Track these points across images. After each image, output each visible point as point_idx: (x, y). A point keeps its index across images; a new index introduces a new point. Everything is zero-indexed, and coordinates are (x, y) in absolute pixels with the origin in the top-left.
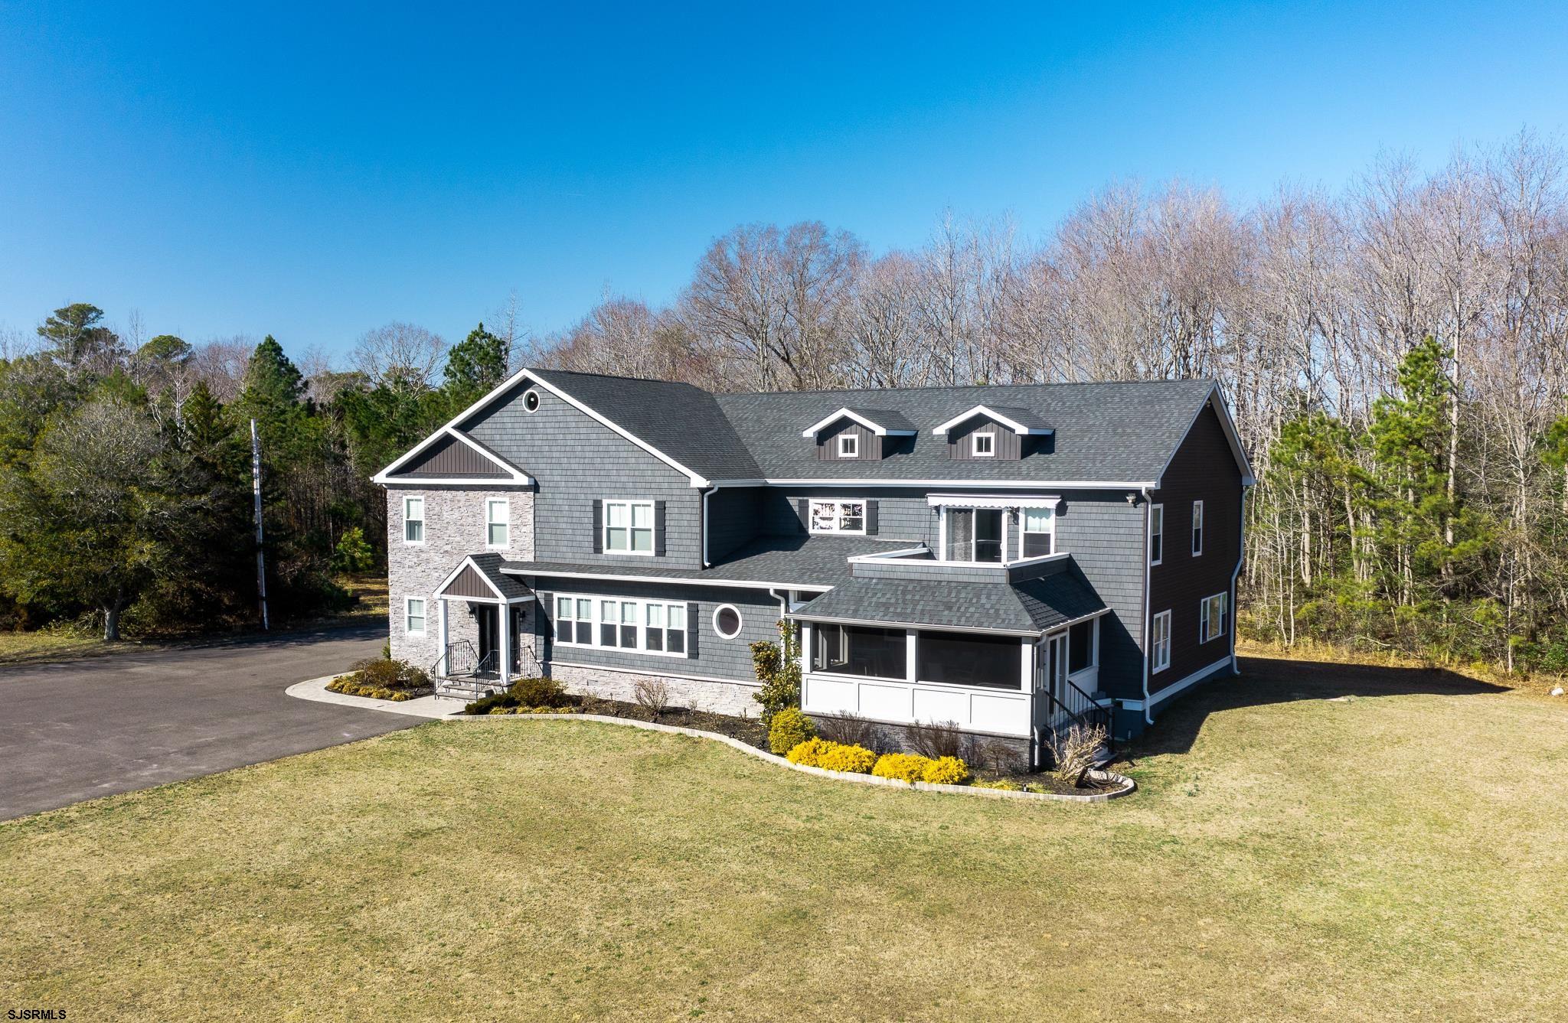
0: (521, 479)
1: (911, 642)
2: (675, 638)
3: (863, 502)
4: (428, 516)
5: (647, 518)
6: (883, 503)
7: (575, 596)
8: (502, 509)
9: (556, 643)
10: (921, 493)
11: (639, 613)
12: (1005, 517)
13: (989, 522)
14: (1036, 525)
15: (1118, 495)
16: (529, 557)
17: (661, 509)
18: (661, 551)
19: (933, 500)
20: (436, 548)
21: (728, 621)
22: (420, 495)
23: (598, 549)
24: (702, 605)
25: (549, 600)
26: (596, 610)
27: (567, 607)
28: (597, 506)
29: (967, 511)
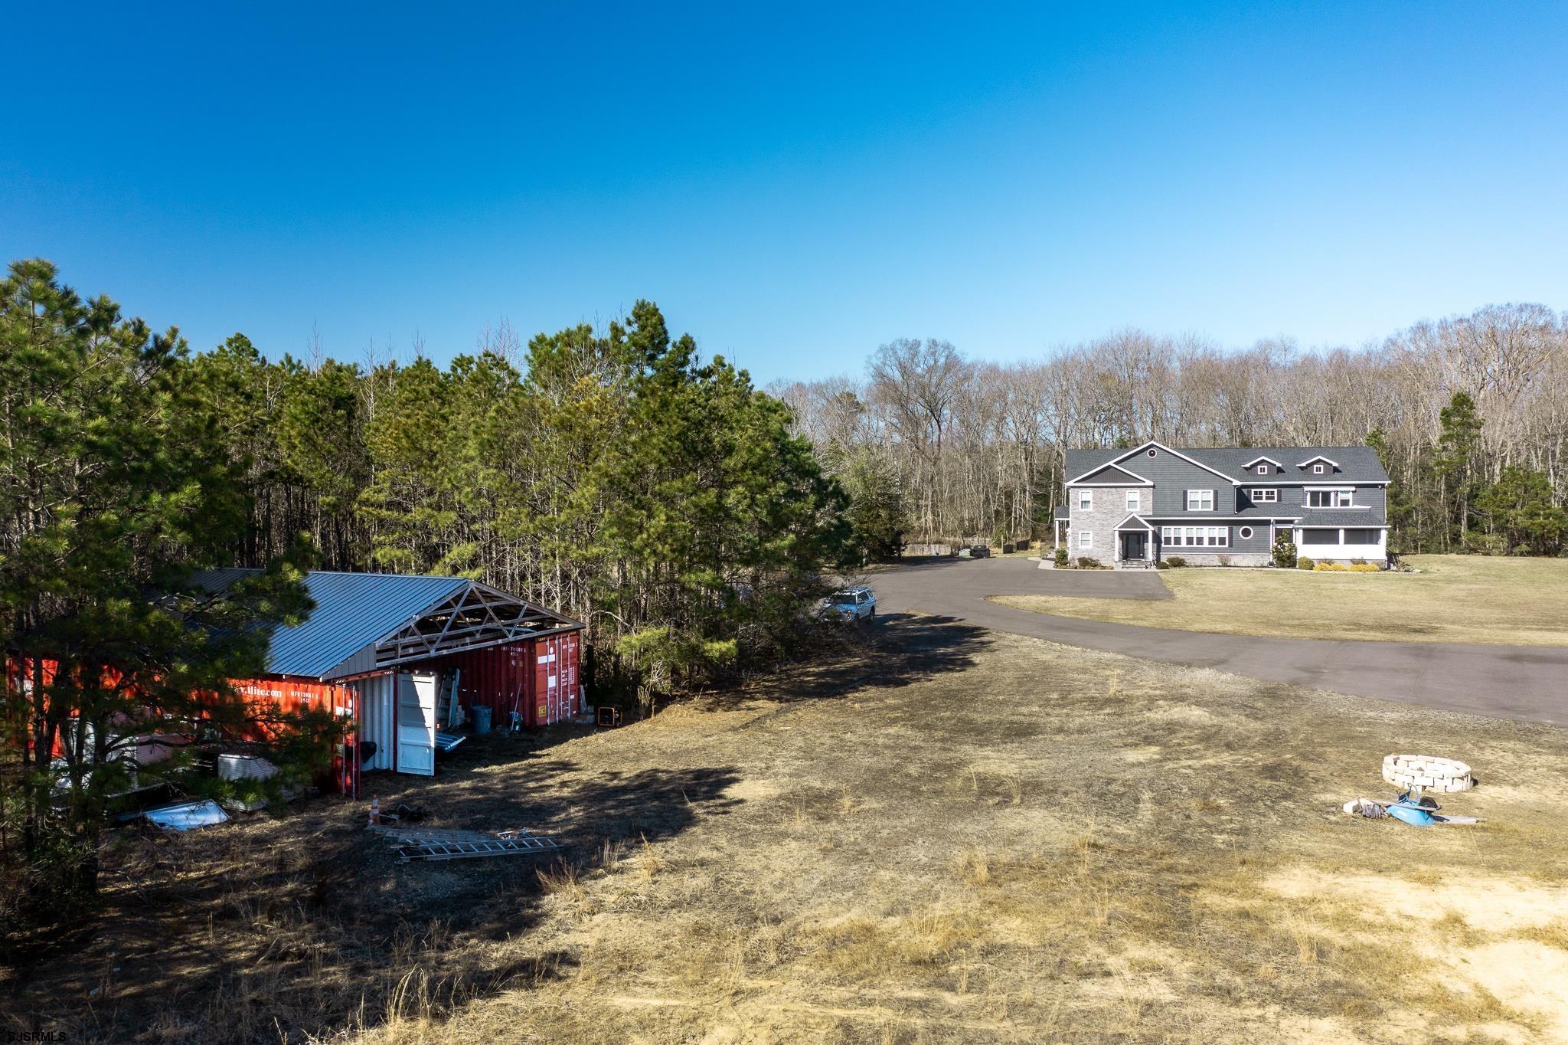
0: (1149, 483)
1: (1342, 534)
2: (1222, 541)
3: (1275, 490)
4: (1094, 498)
5: (1210, 496)
6: (1283, 490)
7: (1173, 527)
8: (1134, 495)
9: (1163, 545)
10: (1301, 486)
11: (1206, 532)
12: (1332, 495)
13: (1326, 495)
14: (1342, 496)
15: (1376, 486)
16: (1151, 513)
17: (1216, 493)
18: (1216, 508)
19: (1306, 489)
20: (1098, 512)
21: (1246, 533)
22: (1091, 491)
23: (1185, 508)
24: (1234, 527)
25: (1160, 530)
26: (1184, 532)
27: (1169, 532)
28: (1185, 493)
29: (1318, 492)
